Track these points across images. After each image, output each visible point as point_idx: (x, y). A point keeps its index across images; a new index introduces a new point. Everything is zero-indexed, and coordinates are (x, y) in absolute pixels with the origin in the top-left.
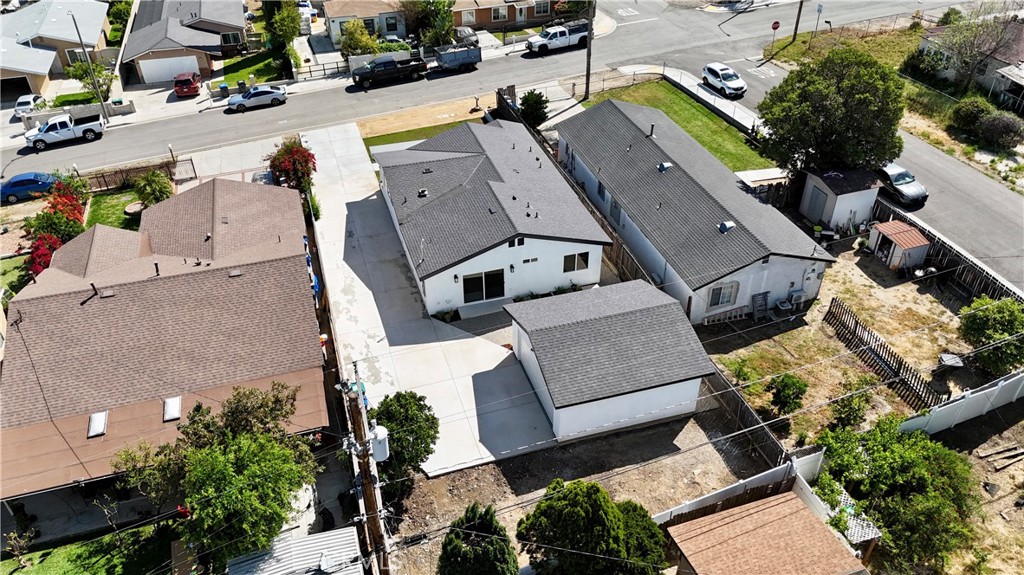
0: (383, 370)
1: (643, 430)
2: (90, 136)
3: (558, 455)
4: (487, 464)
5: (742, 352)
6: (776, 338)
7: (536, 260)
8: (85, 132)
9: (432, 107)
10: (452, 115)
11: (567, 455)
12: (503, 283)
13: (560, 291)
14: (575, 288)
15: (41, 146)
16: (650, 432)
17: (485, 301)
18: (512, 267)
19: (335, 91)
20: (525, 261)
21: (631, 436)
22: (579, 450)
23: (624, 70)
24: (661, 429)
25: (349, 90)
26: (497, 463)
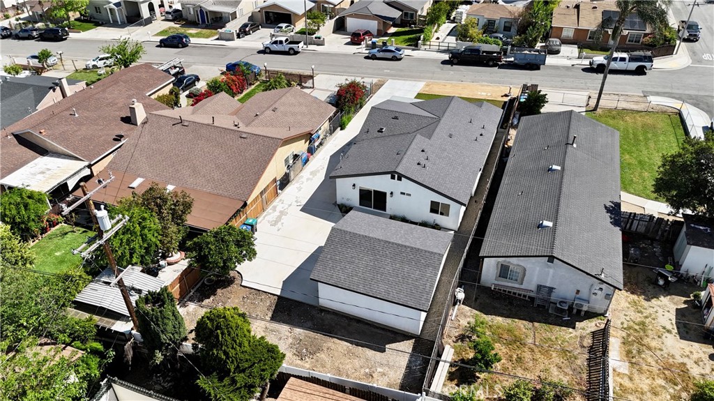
0: (282, 221)
1: (377, 328)
2: (292, 52)
3: (314, 312)
4: (274, 295)
5: (500, 319)
6: (536, 324)
7: (410, 195)
8: (290, 49)
9: (482, 86)
10: (489, 94)
11: (319, 315)
12: (386, 202)
13: (424, 224)
14: (436, 227)
15: (268, 51)
16: (379, 332)
17: (372, 209)
18: (392, 193)
19: (434, 61)
20: (403, 193)
21: (367, 326)
22: (328, 316)
23: (651, 98)
24: (389, 334)
25: (444, 62)
26: (279, 297)
